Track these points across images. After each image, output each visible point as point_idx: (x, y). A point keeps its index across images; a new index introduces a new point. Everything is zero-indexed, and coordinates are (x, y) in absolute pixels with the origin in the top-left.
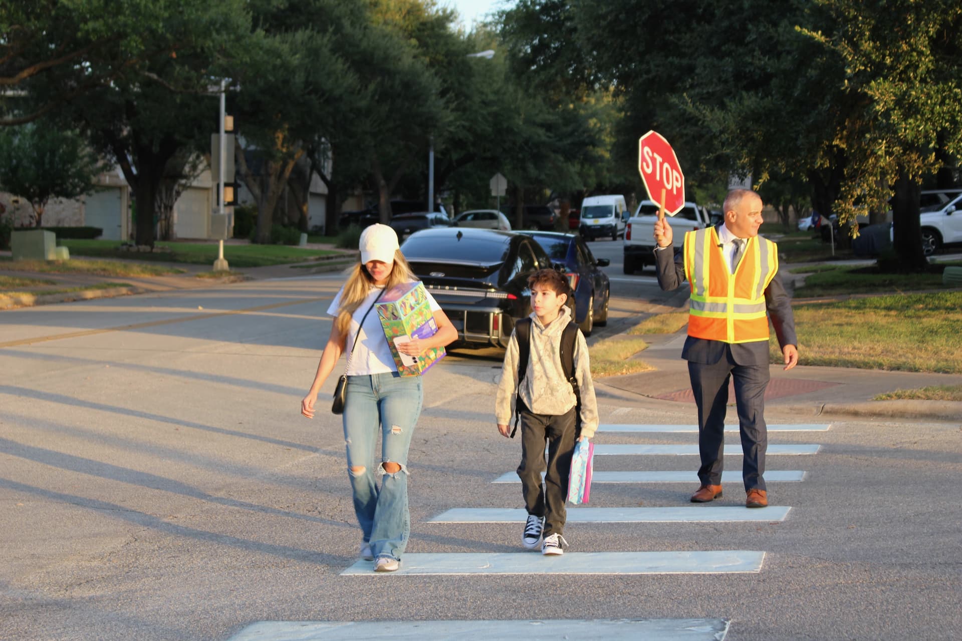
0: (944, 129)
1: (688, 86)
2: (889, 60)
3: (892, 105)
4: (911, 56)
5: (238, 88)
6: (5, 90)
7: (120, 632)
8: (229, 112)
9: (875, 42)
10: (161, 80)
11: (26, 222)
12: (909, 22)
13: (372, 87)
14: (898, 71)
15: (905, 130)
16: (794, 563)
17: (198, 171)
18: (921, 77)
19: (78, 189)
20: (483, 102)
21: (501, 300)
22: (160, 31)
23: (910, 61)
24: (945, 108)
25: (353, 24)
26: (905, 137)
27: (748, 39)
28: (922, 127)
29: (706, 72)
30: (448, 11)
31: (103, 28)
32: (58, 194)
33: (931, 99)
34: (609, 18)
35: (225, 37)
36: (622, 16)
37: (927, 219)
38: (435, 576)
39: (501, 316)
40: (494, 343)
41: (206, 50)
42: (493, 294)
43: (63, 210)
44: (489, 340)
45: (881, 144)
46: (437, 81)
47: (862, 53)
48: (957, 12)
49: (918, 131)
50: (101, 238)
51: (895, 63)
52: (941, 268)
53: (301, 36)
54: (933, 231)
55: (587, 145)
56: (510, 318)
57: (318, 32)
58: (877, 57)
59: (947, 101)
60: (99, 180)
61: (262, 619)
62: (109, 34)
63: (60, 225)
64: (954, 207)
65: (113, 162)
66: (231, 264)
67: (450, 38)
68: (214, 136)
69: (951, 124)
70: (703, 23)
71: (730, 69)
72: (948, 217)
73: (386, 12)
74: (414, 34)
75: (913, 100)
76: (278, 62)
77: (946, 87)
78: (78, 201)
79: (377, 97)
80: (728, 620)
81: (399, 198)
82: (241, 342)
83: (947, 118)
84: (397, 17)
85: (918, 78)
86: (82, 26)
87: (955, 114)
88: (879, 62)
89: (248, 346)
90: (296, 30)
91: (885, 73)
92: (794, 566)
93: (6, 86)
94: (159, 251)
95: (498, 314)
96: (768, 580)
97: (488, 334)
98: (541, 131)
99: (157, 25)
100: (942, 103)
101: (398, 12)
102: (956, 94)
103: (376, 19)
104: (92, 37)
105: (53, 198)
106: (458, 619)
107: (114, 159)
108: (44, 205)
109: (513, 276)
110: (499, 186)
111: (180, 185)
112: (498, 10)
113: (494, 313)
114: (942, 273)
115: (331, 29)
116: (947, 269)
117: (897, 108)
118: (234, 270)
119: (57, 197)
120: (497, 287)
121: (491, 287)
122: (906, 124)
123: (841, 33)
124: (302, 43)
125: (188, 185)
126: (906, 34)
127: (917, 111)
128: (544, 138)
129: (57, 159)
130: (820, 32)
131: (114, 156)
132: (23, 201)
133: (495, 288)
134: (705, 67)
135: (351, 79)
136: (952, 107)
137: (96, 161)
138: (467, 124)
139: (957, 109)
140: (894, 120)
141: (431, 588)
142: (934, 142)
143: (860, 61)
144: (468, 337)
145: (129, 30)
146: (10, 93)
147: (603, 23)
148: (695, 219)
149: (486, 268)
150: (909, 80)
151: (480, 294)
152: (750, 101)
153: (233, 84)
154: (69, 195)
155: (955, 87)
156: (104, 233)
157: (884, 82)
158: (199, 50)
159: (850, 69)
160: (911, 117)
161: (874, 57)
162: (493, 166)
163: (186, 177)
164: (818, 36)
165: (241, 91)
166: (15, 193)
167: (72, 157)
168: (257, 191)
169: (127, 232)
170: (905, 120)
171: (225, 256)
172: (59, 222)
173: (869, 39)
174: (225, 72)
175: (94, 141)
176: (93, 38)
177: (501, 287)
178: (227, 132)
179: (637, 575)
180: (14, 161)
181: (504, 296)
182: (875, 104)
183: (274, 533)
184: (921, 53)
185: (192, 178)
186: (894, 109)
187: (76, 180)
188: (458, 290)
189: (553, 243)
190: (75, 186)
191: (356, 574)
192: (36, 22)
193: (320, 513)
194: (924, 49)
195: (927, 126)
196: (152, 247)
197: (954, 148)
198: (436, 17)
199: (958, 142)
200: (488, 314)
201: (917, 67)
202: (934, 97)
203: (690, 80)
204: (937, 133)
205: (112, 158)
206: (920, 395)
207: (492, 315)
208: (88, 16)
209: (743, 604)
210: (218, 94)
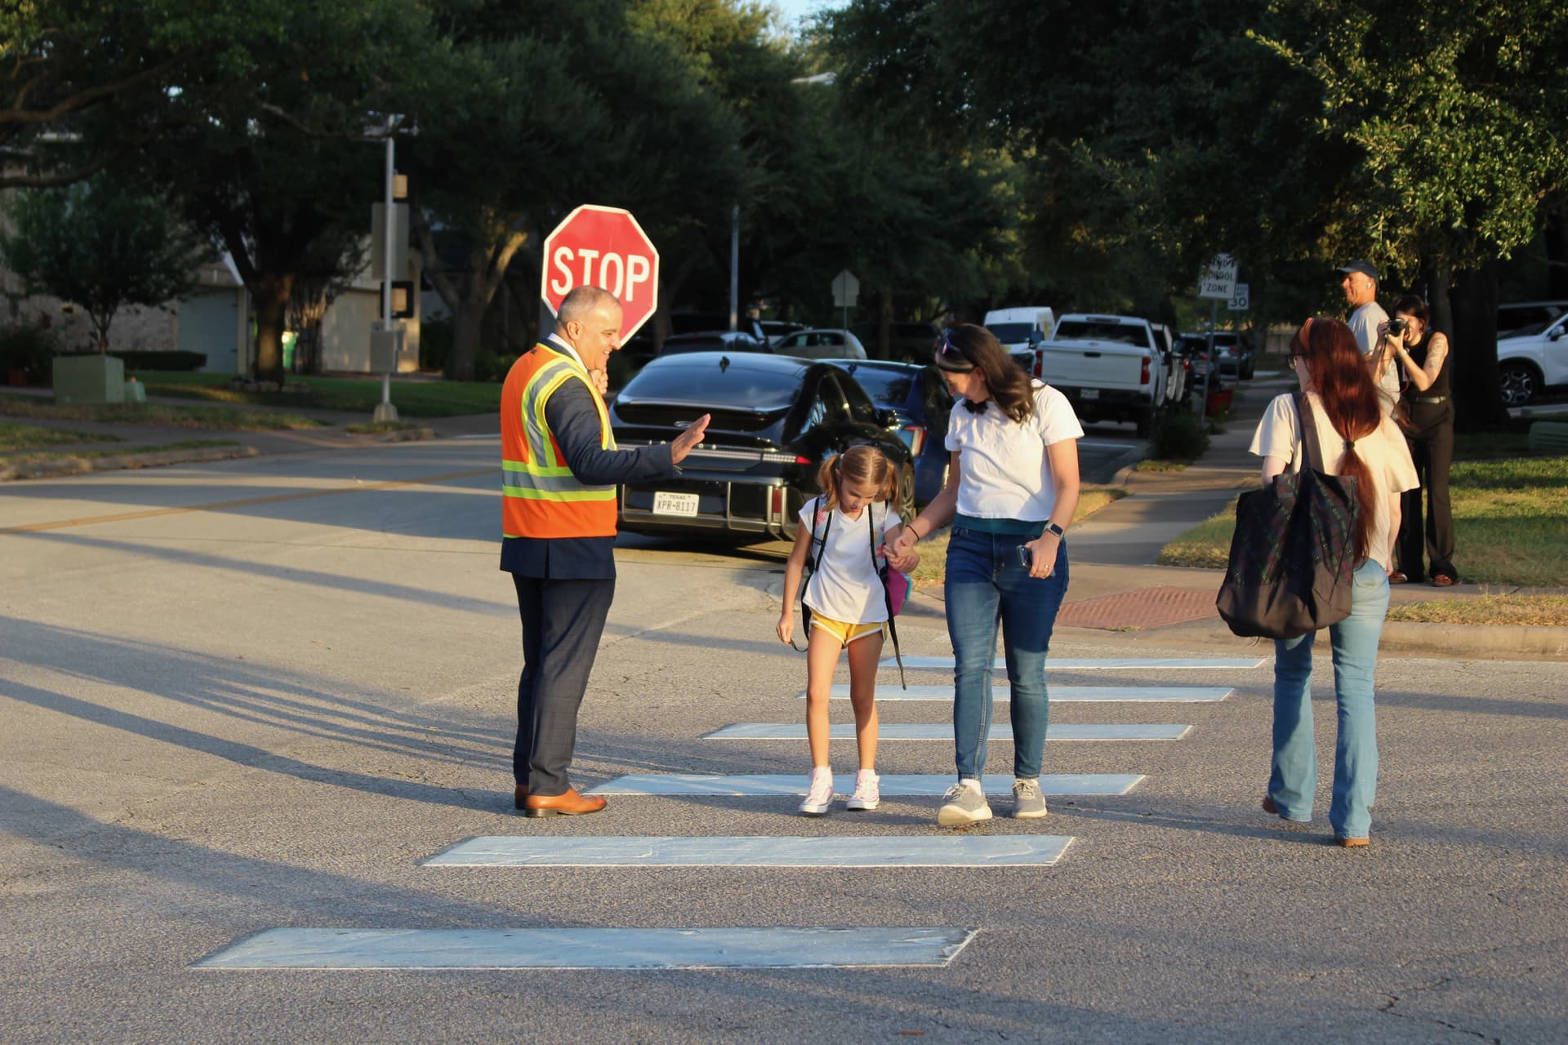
0: (1476, 198)
1: (1103, 131)
2: (1391, 88)
3: (1394, 159)
4: (1427, 82)
5: (415, 130)
6: (42, 133)
7: (67, 941)
8: (400, 168)
9: (1369, 60)
10: (288, 116)
11: (85, 342)
12: (1422, 28)
13: (631, 130)
14: (1406, 106)
15: (1414, 198)
16: (1111, 853)
17: (363, 264)
18: (1443, 116)
19: (166, 291)
20: (820, 156)
21: (785, 465)
22: (281, 39)
23: (1425, 90)
24: (1478, 166)
25: (603, 30)
26: (1413, 210)
27: (1197, 55)
28: (1441, 195)
29: (1132, 108)
30: (761, 9)
31: (189, 33)
32: (133, 299)
33: (1457, 151)
34: (984, 21)
35: (387, 49)
36: (1004, 19)
37: (1508, 348)
38: (563, 868)
39: (784, 490)
40: (774, 533)
41: (358, 69)
42: (773, 456)
43: (144, 324)
44: (766, 528)
45: (1376, 221)
46: (738, 122)
47: (1350, 76)
48: (1499, 13)
49: (1434, 201)
50: (203, 370)
51: (1401, 94)
52: (1525, 424)
53: (517, 47)
54: (1526, 366)
55: (990, 225)
56: (800, 495)
57: (546, 41)
58: (1372, 83)
59: (1482, 155)
60: (198, 277)
61: (284, 925)
62: (199, 42)
63: (139, 349)
64: (1562, 329)
65: (219, 247)
66: (401, 412)
67: (765, 53)
68: (376, 207)
69: (1487, 191)
70: (1129, 29)
71: (1168, 104)
72: (1553, 344)
73: (661, 11)
74: (704, 47)
75: (1428, 153)
76: (476, 88)
77: (1480, 132)
78: (164, 309)
79: (639, 147)
80: (972, 929)
81: (689, 310)
82: (383, 530)
83: (1482, 181)
84: (679, 18)
85: (1439, 119)
86: (156, 28)
87: (1494, 175)
88: (1377, 91)
89: (391, 536)
90: (511, 39)
91: (1385, 109)
92: (1110, 857)
93: (44, 125)
94: (292, 390)
95: (780, 487)
96: (1060, 877)
97: (765, 519)
98: (914, 203)
99: (276, 30)
100: (1475, 159)
101: (679, 10)
102: (1496, 144)
103: (642, 23)
104: (171, 46)
105: (126, 303)
106: (576, 927)
107: (221, 243)
108: (111, 314)
109: (805, 430)
110: (846, 291)
111: (333, 286)
112: (821, 9)
113: (774, 486)
114: (1527, 431)
115: (565, 37)
116: (1534, 426)
117: (1403, 165)
118: (406, 421)
119: (132, 302)
120: (779, 444)
121: (769, 445)
122: (1416, 191)
123: (1317, 46)
124: (520, 58)
125: (346, 285)
126: (1420, 50)
127: (1434, 171)
128: (919, 214)
129: (132, 242)
130: (1284, 42)
131: (221, 238)
132: (78, 309)
133: (776, 448)
134: (1129, 100)
135: (597, 117)
136: (1488, 164)
137: (193, 245)
138: (793, 191)
139: (1497, 168)
140: (1397, 184)
141: (552, 885)
142: (1460, 219)
143: (1346, 89)
144: (732, 523)
145: (230, 38)
146: (50, 136)
147: (974, 29)
148: (1146, 344)
149: (763, 414)
150: (1422, 122)
151: (753, 456)
152: (1184, 152)
153: (407, 123)
154: (151, 300)
155: (1494, 134)
156: (210, 361)
157: (1381, 123)
158: (346, 69)
159: (1330, 101)
160: (1423, 180)
161: (1368, 82)
162: (837, 259)
163: (344, 273)
164: (1282, 49)
165: (420, 135)
166: (66, 298)
167: (157, 238)
168: (453, 296)
169: (247, 359)
170: (1415, 184)
171: (393, 399)
172: (137, 343)
173: (1360, 55)
174: (392, 106)
175: (189, 213)
176: (173, 47)
177: (785, 445)
178: (396, 200)
179: (868, 869)
180: (64, 246)
181: (790, 459)
182: (1368, 158)
183: (344, 808)
184: (1441, 78)
185: (352, 275)
186: (1398, 167)
187: (162, 276)
188: (717, 449)
189: (892, 379)
190: (160, 286)
191: (447, 865)
192: (84, 24)
193: (425, 779)
194: (1446, 71)
195: (1449, 194)
196: (281, 384)
197: (1491, 229)
198: (742, 16)
199: (1499, 220)
200: (765, 488)
201: (1436, 100)
202: (1461, 149)
203: (1106, 121)
204: (1466, 204)
205: (217, 241)
206: (1410, 615)
207: (770, 489)
208: (166, 14)
209: (1008, 908)
210: (384, 140)
